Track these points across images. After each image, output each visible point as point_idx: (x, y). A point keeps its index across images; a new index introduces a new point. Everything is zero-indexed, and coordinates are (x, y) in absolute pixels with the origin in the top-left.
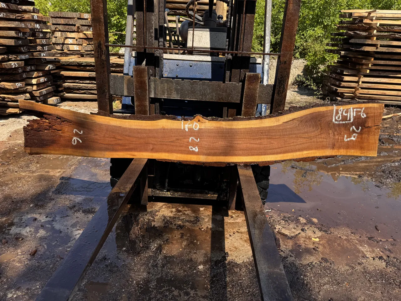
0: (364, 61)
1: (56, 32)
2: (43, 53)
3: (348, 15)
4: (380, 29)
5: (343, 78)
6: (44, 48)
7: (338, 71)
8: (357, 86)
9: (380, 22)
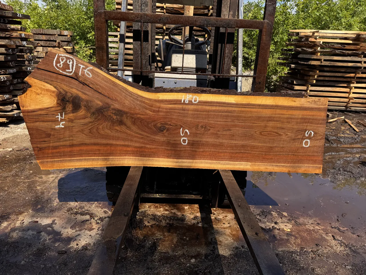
0: (311, 73)
1: (37, 47)
2: (29, 67)
3: (296, 34)
4: (323, 46)
5: (294, 87)
6: (30, 63)
7: (289, 82)
8: (306, 94)
9: (322, 41)
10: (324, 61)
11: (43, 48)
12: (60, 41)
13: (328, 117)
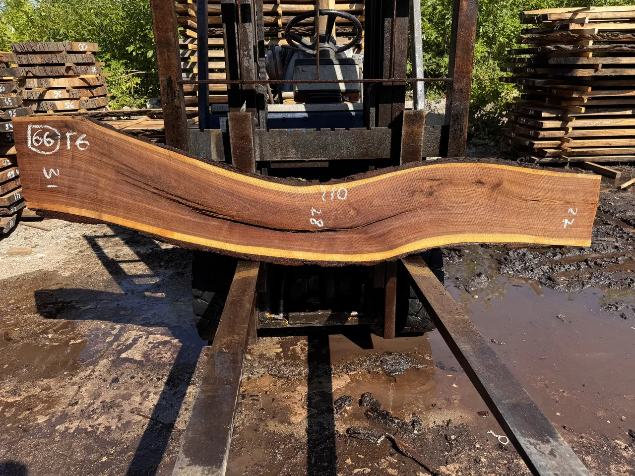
0: (575, 94)
1: (27, 80)
2: (8, 124)
3: (538, 18)
4: (597, 39)
5: (542, 123)
6: (10, 115)
7: (530, 114)
8: (565, 135)
9: (597, 27)
10: (602, 68)
11: (39, 80)
12: (72, 65)
13: (614, 178)
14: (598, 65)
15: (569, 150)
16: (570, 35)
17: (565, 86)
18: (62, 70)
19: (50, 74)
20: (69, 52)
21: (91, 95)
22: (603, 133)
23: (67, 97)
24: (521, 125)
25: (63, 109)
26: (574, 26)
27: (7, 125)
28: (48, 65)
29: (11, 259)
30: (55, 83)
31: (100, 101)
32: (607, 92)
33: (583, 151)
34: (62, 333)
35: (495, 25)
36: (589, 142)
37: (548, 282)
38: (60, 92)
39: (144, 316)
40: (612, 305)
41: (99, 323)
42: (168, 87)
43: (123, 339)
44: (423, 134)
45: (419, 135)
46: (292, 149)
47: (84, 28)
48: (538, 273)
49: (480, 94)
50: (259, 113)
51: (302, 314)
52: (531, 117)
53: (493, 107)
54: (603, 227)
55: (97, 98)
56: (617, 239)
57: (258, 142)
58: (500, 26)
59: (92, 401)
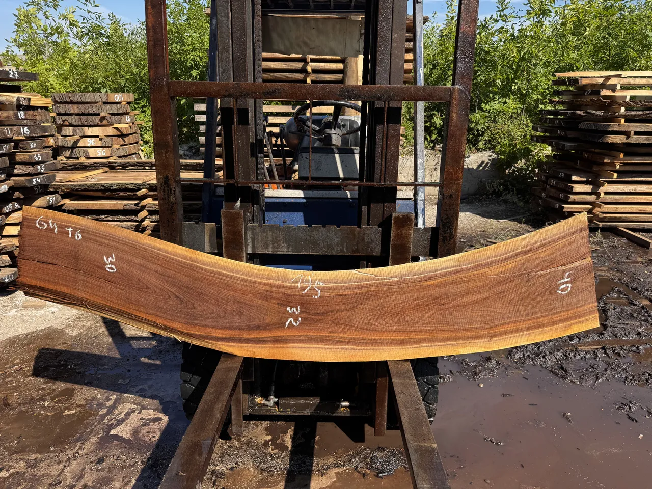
0: (606, 160)
1: (63, 128)
2: (36, 178)
3: (570, 81)
4: (630, 105)
5: (572, 187)
6: (38, 169)
7: (560, 176)
8: (596, 199)
9: (628, 94)
10: (634, 135)
11: (75, 128)
12: (106, 115)
13: (649, 248)
14: (630, 132)
15: (601, 215)
16: (602, 101)
17: (596, 150)
18: (97, 120)
19: (85, 123)
20: (105, 103)
21: (122, 143)
22: (637, 198)
23: (100, 145)
24: (551, 187)
25: (95, 156)
26: (605, 92)
27: (34, 180)
28: (83, 114)
29: (25, 312)
30: (89, 131)
31: (132, 149)
32: (640, 158)
33: (615, 217)
34: (58, 402)
35: (529, 81)
36: (622, 208)
37: (560, 372)
38: (94, 140)
39: (140, 387)
40: (625, 405)
41: (96, 392)
42: (164, 184)
43: (116, 412)
44: (412, 236)
45: (408, 237)
46: (283, 243)
47: (122, 77)
48: (550, 361)
49: (510, 151)
50: (254, 208)
51: (292, 402)
52: (561, 179)
53: (525, 164)
54: (628, 308)
55: (129, 146)
56: (641, 323)
57: (251, 236)
58: (533, 83)
59: (74, 483)
